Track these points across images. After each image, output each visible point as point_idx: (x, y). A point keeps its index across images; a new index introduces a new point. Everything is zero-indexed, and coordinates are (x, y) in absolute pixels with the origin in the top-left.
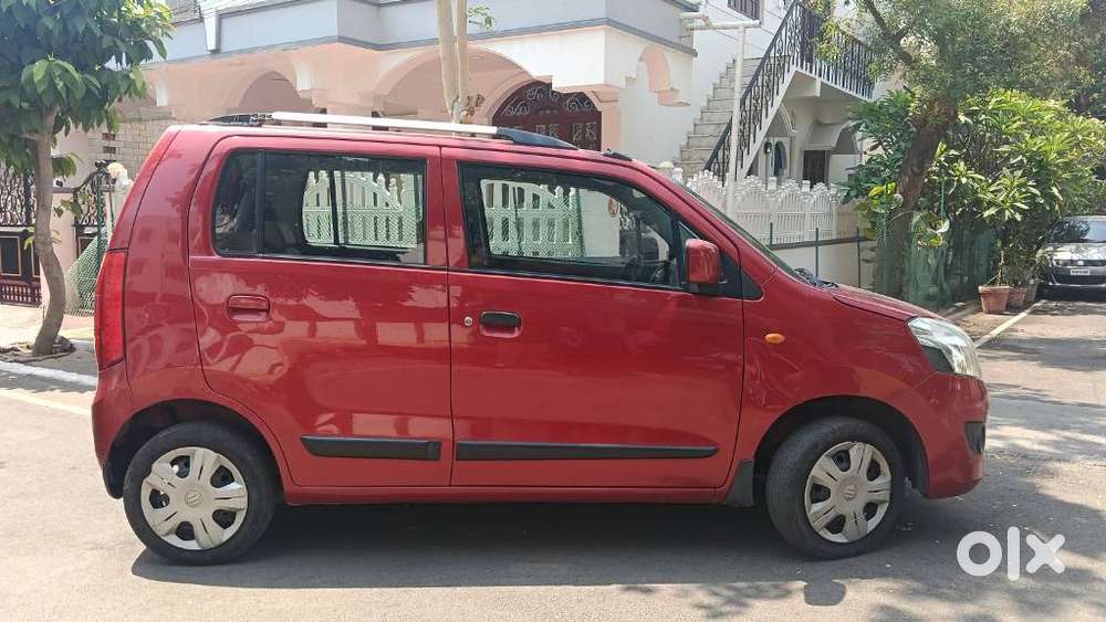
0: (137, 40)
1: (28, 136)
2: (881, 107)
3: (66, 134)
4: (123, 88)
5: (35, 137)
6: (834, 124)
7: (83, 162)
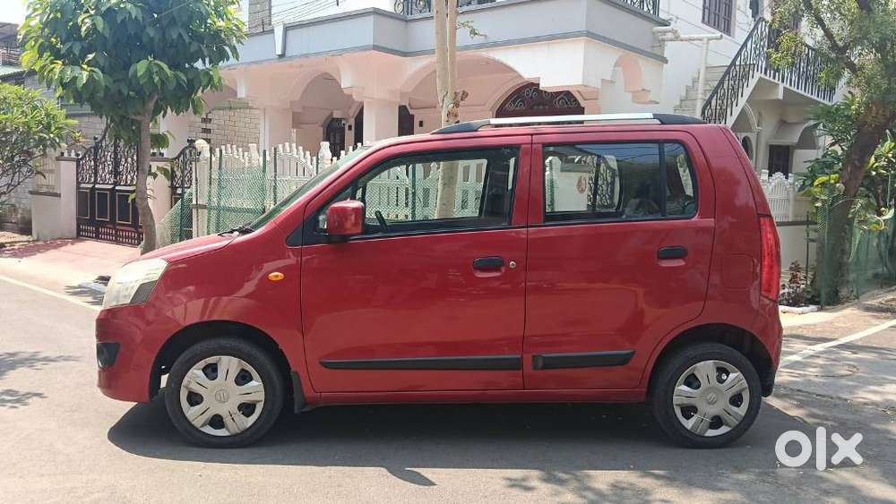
0: (218, 46)
1: (133, 117)
2: (837, 110)
3: (164, 116)
4: (205, 82)
5: (138, 118)
6: (797, 124)
7: (175, 139)
